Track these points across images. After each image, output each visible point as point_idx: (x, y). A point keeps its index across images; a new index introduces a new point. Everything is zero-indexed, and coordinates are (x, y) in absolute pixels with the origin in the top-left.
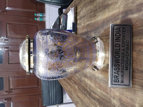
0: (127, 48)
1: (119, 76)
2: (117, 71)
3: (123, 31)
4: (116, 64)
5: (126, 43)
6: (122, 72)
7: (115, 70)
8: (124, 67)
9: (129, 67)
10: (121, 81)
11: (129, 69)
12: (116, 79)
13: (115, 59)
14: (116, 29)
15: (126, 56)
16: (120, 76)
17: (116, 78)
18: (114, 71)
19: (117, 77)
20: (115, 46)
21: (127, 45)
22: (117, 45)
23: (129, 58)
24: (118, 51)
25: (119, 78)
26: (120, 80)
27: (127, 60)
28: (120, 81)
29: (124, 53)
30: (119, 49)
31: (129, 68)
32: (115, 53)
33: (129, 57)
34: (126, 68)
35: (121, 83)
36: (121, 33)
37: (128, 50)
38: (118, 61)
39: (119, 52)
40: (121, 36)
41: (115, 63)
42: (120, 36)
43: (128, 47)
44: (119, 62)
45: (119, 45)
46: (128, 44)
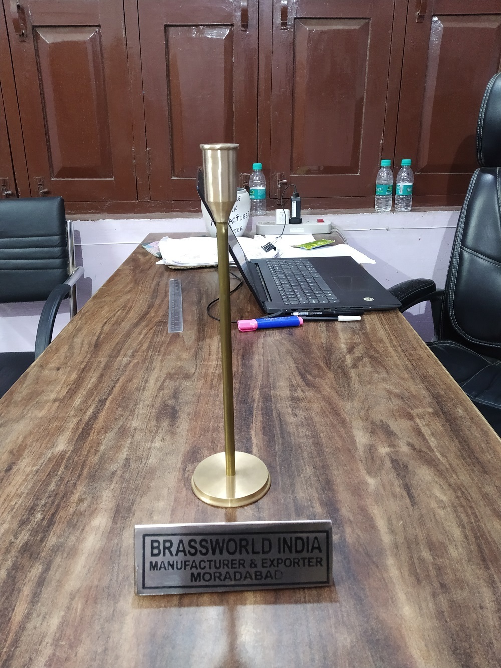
0: (261, 575)
1: (172, 554)
2: (187, 548)
3: (309, 559)
4: (209, 545)
5: (275, 571)
6: (186, 565)
7: (190, 541)
8: (199, 570)
9: (202, 583)
10: (156, 563)
11: (194, 583)
12: (161, 548)
13: (224, 540)
14: (316, 538)
15: (235, 573)
16: (172, 559)
17: (165, 548)
18: (186, 539)
19: (169, 548)
20: (263, 540)
21: (268, 575)
22: (266, 543)
23: (228, 582)
24: (250, 548)
25: (164, 555)
26: (159, 559)
27: (223, 578)
28: (154, 559)
29: (244, 567)
30: (255, 551)
31: (198, 583)
32: (241, 540)
33: (233, 583)
34: (199, 574)
35: (151, 563)
36: (305, 554)
37: (253, 577)
38: (218, 551)
39: (247, 551)
40: (294, 555)
41: (211, 540)
42: (297, 551)
43: (264, 576)
44: (214, 553)
45: (266, 548)
46: (271, 577)
